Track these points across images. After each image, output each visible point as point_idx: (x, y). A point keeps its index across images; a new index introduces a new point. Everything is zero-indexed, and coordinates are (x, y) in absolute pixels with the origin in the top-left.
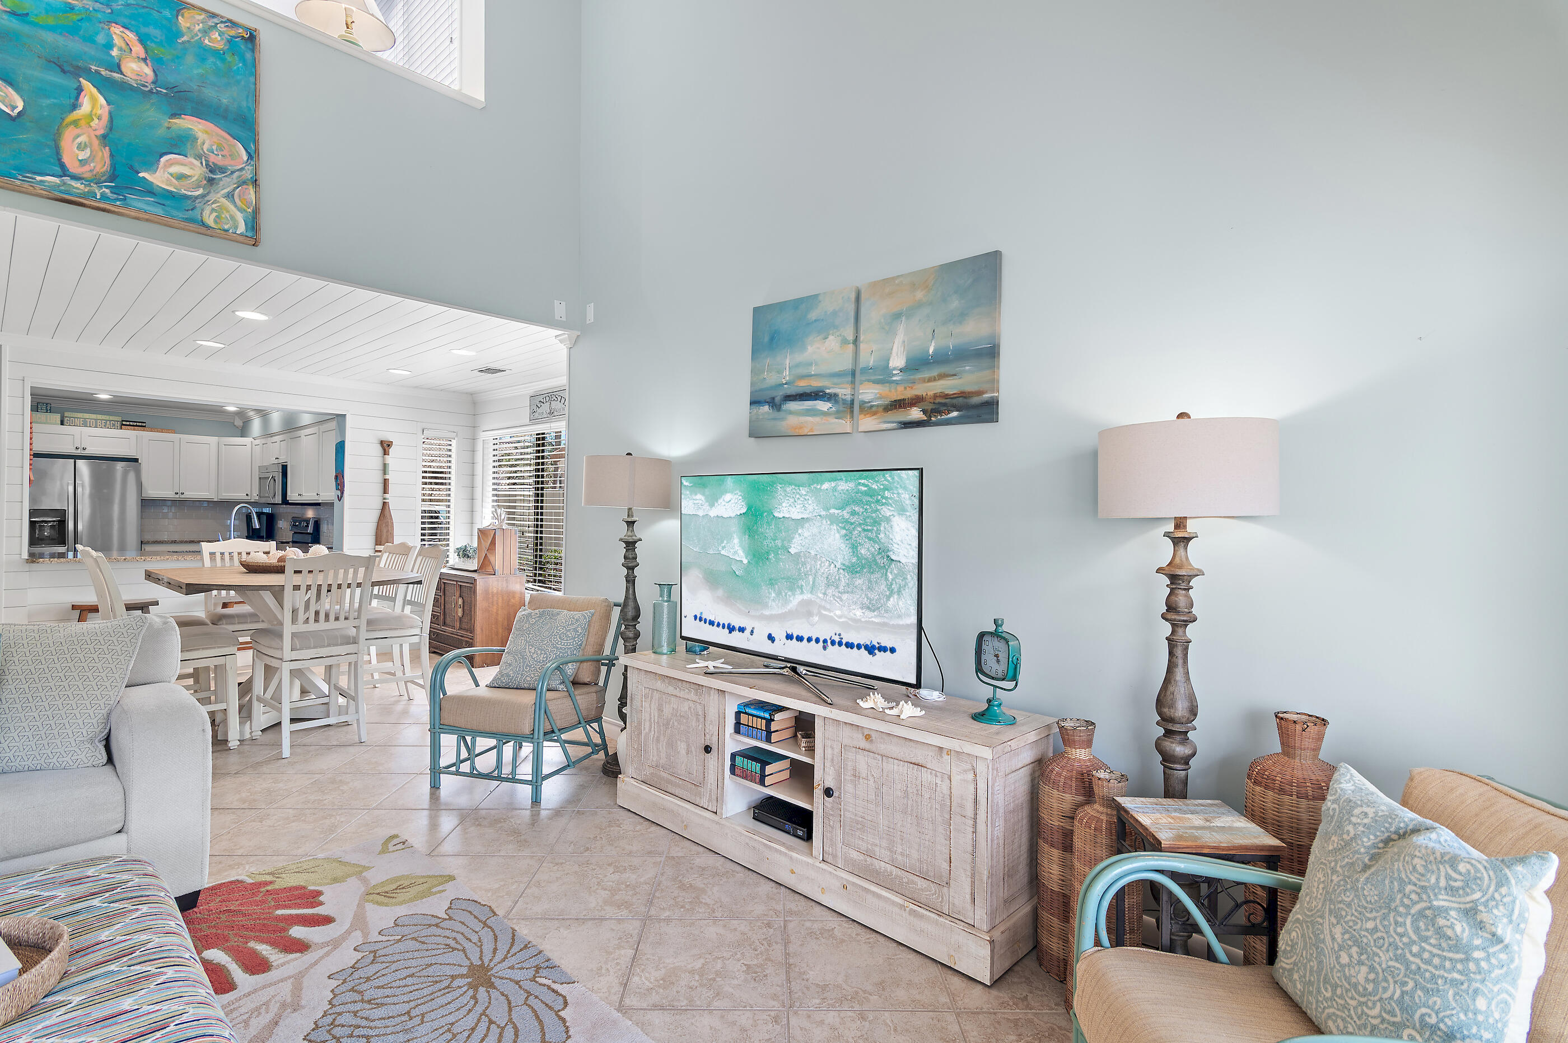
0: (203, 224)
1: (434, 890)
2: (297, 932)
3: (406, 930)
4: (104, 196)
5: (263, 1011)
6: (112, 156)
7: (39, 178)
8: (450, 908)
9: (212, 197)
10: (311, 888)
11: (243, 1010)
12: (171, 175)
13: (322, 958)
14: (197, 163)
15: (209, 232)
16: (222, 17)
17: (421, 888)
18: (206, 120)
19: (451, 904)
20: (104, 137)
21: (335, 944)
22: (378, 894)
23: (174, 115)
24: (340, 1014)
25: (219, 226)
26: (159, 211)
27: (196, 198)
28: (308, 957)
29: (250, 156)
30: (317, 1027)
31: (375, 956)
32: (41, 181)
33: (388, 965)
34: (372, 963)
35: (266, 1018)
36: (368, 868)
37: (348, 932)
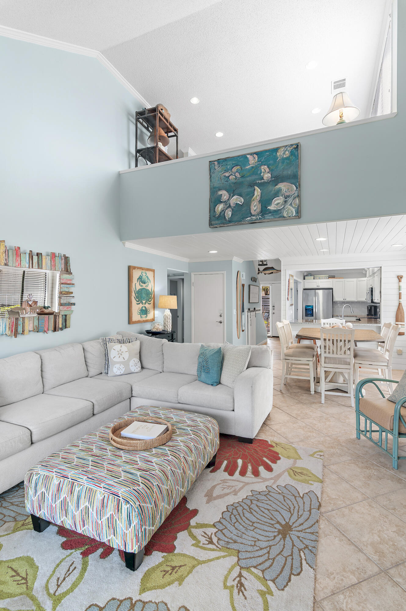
0: (284, 217)
1: (310, 482)
2: (261, 469)
3: (285, 491)
4: (260, 218)
5: (230, 488)
6: (261, 205)
7: (246, 219)
8: (307, 493)
9: (286, 207)
10: (280, 456)
11: (227, 484)
12: (275, 204)
13: (257, 482)
14: (282, 197)
15: (285, 219)
16: (289, 145)
17: (307, 478)
18: (284, 182)
19: (309, 492)
20: (259, 201)
21: (265, 480)
22: (293, 471)
23: (276, 185)
24: (241, 506)
25: (288, 216)
26: (272, 217)
27: (282, 209)
28: (255, 479)
29: (297, 188)
30: (232, 505)
31: (268, 493)
32: (247, 220)
33: (267, 499)
34: (265, 495)
35: (228, 491)
36: (300, 458)
37: (271, 479)
